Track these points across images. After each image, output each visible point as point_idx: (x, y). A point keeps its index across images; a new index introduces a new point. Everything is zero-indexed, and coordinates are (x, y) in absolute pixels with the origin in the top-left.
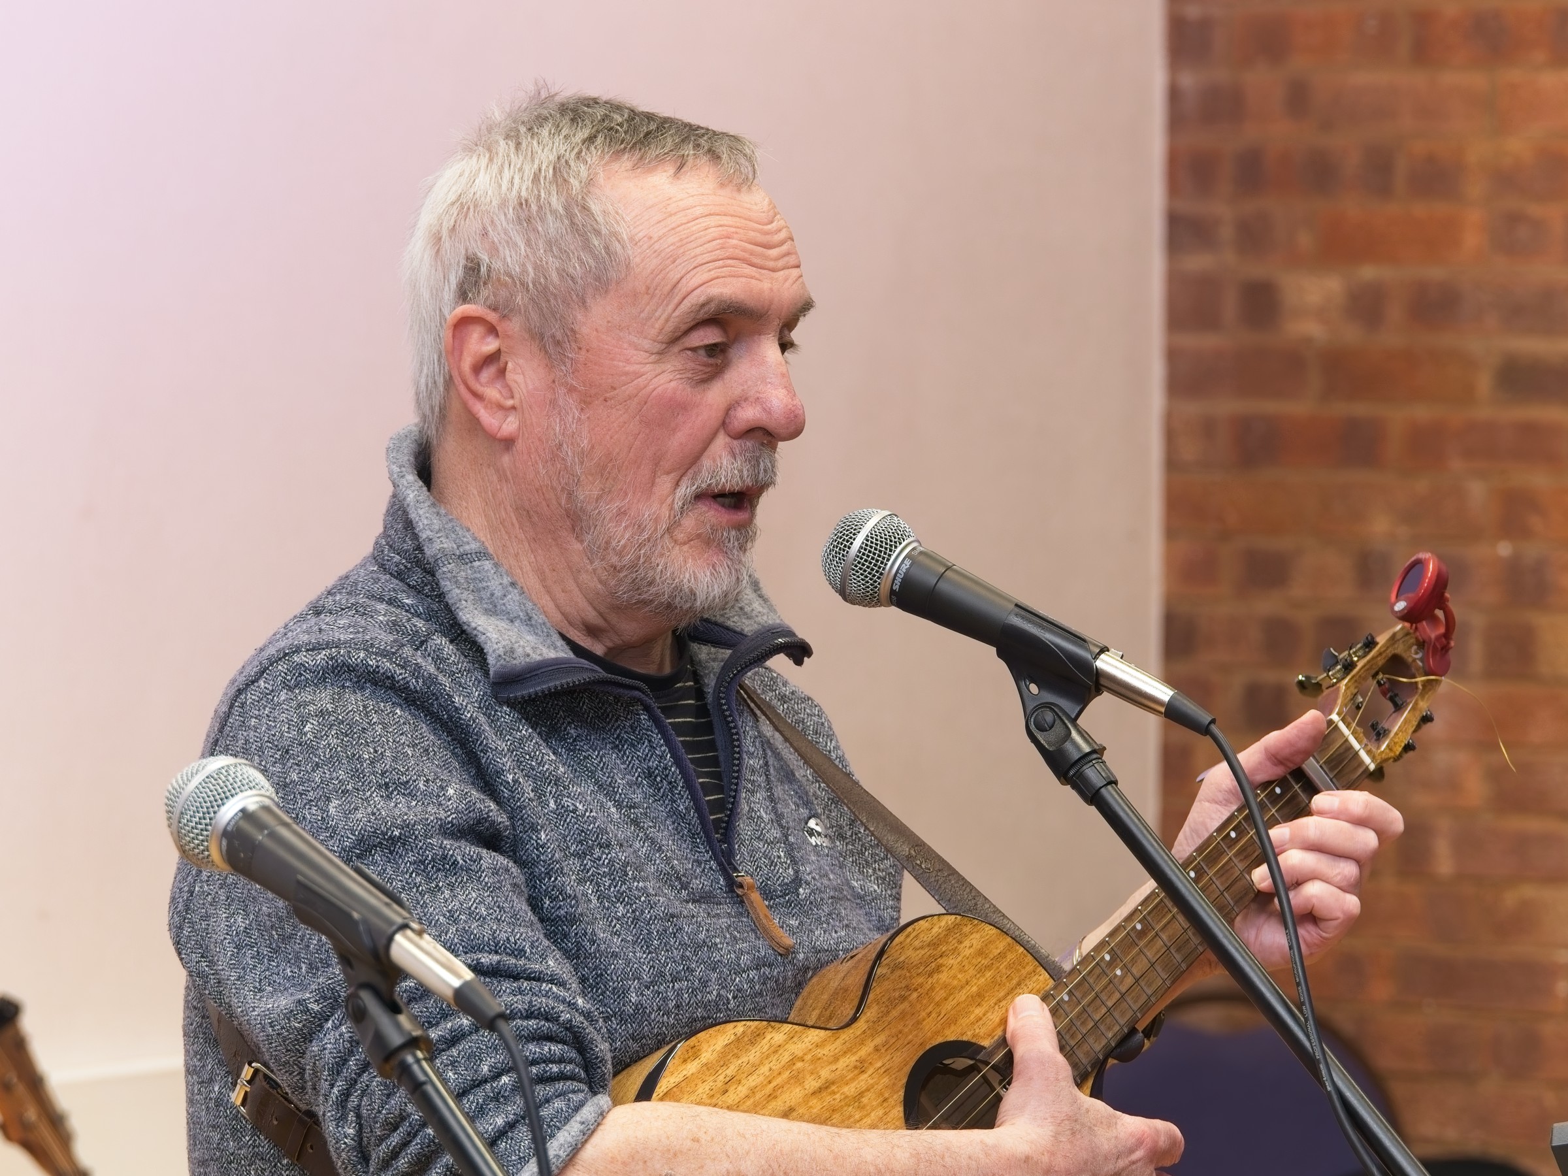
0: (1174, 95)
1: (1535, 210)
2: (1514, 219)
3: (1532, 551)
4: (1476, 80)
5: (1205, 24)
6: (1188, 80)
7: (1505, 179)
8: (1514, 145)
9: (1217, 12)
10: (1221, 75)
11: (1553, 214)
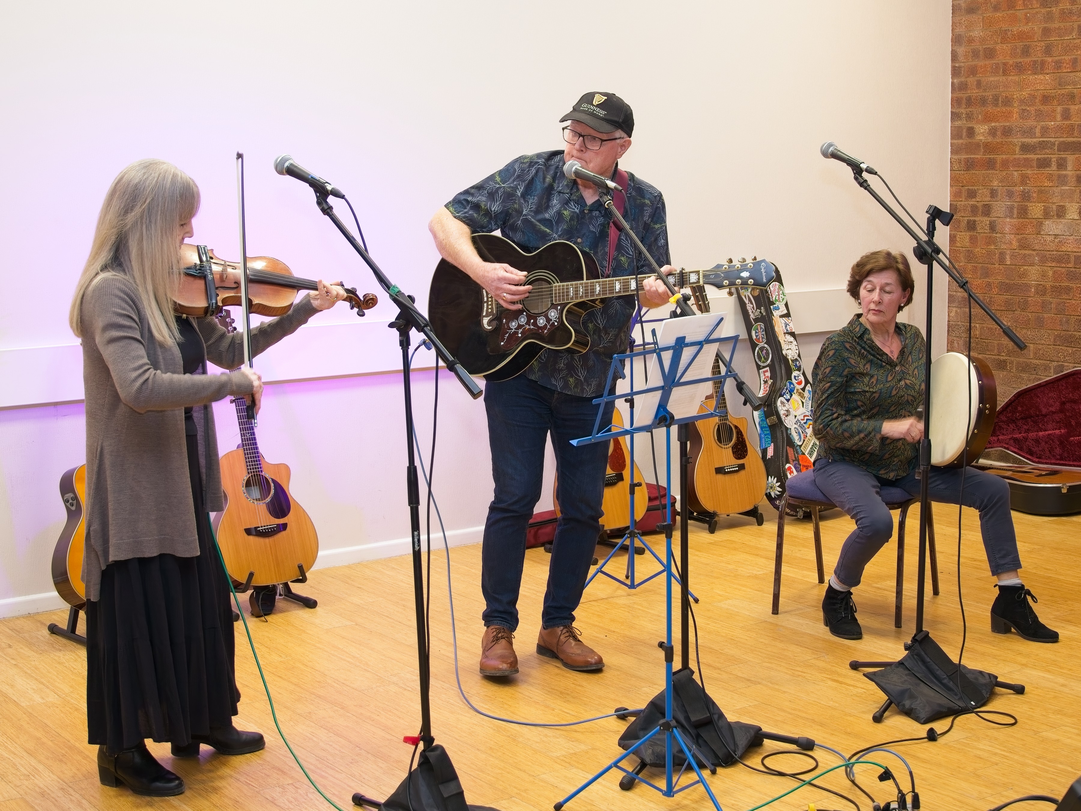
2: (1024, 110)
4: (1016, 78)
7: (1022, 101)
8: (1023, 93)
9: (962, 64)
10: (963, 79)
11: (1032, 109)
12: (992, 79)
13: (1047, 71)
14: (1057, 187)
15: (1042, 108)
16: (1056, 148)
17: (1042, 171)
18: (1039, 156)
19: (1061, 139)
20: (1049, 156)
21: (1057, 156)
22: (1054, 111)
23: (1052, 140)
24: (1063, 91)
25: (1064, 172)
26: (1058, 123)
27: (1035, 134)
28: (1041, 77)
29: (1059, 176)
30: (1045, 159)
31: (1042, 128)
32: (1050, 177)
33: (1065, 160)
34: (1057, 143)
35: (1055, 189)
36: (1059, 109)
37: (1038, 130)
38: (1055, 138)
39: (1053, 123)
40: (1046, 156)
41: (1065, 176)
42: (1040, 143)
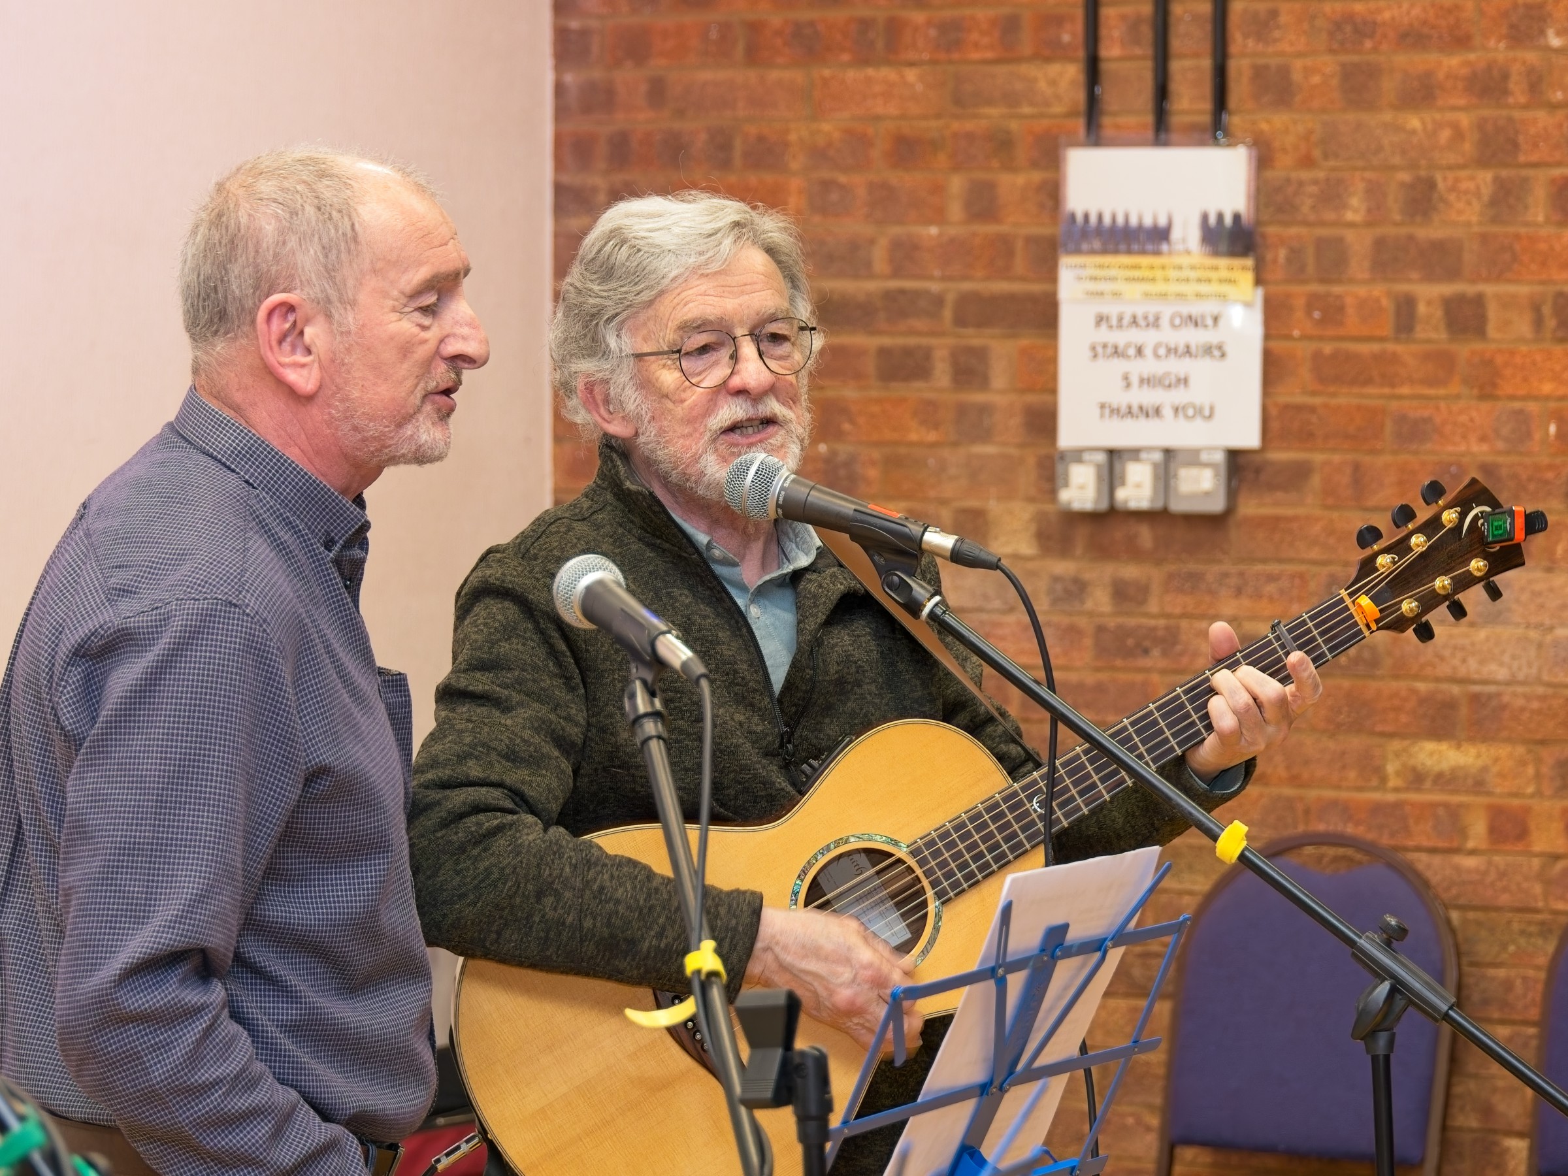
0: (560, 90)
1: (842, 179)
2: (827, 185)
3: (844, 450)
4: (797, 76)
5: (584, 33)
6: (569, 78)
7: (819, 154)
8: (826, 127)
9: (594, 24)
10: (597, 74)
11: (858, 182)
12: (706, 75)
13: (911, 55)
14: (955, 444)
15: (895, 178)
16: (948, 314)
17: (899, 389)
18: (887, 341)
19: (967, 286)
20: (924, 341)
21: (950, 341)
22: (938, 189)
23: (934, 287)
24: (969, 126)
25: (978, 397)
26: (952, 231)
27: (868, 264)
28: (887, 73)
29: (962, 410)
30: (908, 352)
31: (897, 245)
32: (928, 413)
33: (981, 354)
34: (950, 298)
35: (946, 453)
36: (957, 184)
37: (879, 257)
38: (944, 279)
39: (934, 230)
40: (912, 341)
41: (985, 410)
42: (890, 296)
